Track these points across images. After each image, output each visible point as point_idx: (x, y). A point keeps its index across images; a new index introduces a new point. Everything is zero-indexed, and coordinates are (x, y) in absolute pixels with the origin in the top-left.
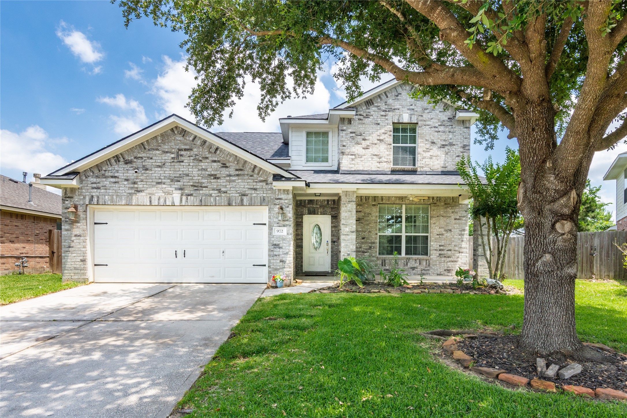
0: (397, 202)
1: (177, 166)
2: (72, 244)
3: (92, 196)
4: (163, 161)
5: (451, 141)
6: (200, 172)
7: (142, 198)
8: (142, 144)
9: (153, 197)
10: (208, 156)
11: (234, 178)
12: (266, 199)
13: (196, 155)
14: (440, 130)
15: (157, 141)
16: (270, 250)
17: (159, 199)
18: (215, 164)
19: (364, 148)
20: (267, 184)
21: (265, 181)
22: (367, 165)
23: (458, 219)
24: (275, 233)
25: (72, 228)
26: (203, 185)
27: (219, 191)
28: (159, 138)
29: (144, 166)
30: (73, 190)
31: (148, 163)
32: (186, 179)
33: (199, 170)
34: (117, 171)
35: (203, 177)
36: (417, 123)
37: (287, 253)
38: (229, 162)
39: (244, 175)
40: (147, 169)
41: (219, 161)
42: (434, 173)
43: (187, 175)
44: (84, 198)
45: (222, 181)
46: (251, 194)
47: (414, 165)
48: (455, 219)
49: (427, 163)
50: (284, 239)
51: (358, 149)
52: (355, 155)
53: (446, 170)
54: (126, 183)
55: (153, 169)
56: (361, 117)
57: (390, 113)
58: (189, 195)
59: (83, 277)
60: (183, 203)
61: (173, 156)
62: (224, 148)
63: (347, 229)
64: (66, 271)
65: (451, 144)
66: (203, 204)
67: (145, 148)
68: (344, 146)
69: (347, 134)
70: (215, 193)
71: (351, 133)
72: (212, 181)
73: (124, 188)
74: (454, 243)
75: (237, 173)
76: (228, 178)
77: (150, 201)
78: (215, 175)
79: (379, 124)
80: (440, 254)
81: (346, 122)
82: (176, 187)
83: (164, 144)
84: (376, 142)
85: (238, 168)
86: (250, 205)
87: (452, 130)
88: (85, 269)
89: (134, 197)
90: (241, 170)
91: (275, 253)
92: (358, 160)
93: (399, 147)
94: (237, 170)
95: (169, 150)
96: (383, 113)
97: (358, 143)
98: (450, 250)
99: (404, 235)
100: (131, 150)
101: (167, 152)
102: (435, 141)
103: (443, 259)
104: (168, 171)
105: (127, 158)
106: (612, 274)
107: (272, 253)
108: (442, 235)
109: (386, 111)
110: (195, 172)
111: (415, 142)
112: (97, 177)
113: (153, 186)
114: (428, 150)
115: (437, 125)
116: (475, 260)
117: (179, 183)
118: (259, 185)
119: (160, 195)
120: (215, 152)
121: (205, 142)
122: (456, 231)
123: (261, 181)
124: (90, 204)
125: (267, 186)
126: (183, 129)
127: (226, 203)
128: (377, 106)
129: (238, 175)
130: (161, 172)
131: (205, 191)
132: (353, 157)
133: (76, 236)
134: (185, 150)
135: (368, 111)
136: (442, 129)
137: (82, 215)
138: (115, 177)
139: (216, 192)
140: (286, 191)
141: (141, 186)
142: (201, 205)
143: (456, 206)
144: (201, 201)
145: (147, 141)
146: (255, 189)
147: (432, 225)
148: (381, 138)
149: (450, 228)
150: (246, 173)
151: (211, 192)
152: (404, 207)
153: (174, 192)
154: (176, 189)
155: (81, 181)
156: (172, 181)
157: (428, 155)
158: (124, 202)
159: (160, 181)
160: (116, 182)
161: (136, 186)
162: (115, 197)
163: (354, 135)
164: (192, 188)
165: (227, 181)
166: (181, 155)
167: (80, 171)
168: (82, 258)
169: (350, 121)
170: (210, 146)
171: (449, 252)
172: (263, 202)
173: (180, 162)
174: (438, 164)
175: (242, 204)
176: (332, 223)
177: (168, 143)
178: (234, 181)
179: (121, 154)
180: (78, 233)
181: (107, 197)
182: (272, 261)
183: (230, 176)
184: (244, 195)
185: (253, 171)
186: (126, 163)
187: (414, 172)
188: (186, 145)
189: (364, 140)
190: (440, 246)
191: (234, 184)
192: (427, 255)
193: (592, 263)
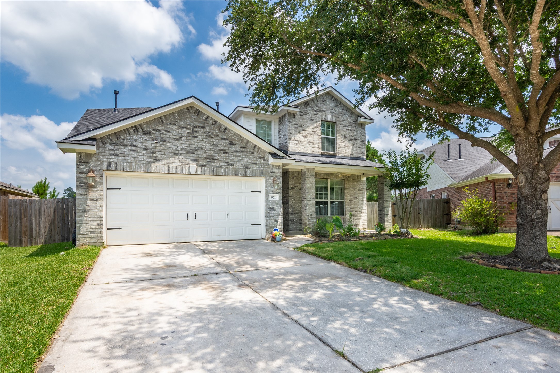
0: (325, 177)
1: (192, 140)
2: (88, 209)
3: (110, 163)
4: (180, 135)
5: (355, 137)
6: (212, 147)
7: (161, 166)
8: (160, 118)
9: (171, 166)
10: (218, 134)
11: (239, 154)
12: (264, 172)
13: (209, 132)
14: (349, 128)
15: (174, 117)
16: (267, 212)
17: (176, 168)
18: (224, 141)
19: (304, 137)
20: (264, 160)
21: (263, 158)
22: (306, 149)
23: (361, 190)
24: (270, 199)
25: (88, 192)
26: (215, 158)
27: (228, 163)
28: (176, 115)
29: (162, 138)
30: (89, 155)
31: (166, 135)
32: (200, 152)
33: (211, 145)
34: (136, 141)
35: (214, 151)
36: (336, 122)
37: (279, 215)
38: (235, 140)
39: (247, 152)
40: (165, 141)
41: (227, 139)
42: (345, 158)
43: (201, 149)
44: (102, 163)
45: (230, 156)
46: (253, 167)
47: (334, 151)
48: (359, 190)
49: (342, 151)
50: (277, 204)
51: (299, 137)
52: (298, 141)
53: (353, 156)
54: (144, 152)
55: (171, 141)
56: (302, 114)
57: (320, 113)
58: (203, 166)
59: (99, 241)
60: (199, 173)
61: (188, 131)
62: (231, 129)
63: (310, 196)
64: (79, 236)
65: (356, 139)
66: (215, 174)
67: (163, 122)
68: (291, 134)
69: (292, 125)
70: (224, 165)
71: (295, 124)
72: (222, 155)
73: (142, 156)
74: (358, 207)
75: (242, 150)
76: (235, 154)
77: (168, 170)
78: (225, 150)
79: (313, 120)
80: (351, 214)
81: (292, 116)
82: (192, 158)
83: (181, 120)
84: (311, 133)
85: (242, 146)
86: (252, 176)
87: (355, 129)
88: (101, 233)
89: (153, 165)
90: (245, 148)
91: (271, 215)
92: (300, 145)
93: (324, 138)
94: (241, 147)
95: (185, 126)
96: (315, 113)
97: (300, 133)
98: (357, 211)
99: (329, 200)
100: (149, 122)
101: (183, 128)
102: (346, 136)
103: (353, 217)
104: (184, 144)
105: (145, 129)
106: (430, 225)
107: (268, 215)
108: (352, 201)
109: (317, 111)
110: (208, 146)
111: (333, 134)
112: (115, 144)
113: (171, 156)
114: (342, 142)
115: (347, 125)
116: (381, 217)
117: (194, 155)
118: (258, 161)
119: (177, 164)
120: (224, 132)
121: (216, 122)
122: (360, 198)
123: (260, 158)
124: (108, 169)
125: (264, 162)
126: (197, 109)
127: (234, 174)
128: (312, 107)
129: (242, 152)
130: (178, 145)
131: (216, 163)
132: (297, 142)
133: (92, 200)
134: (199, 127)
135: (306, 109)
136: (350, 128)
137: (98, 180)
138: (134, 146)
139: (225, 164)
140: (278, 167)
141: (160, 156)
142: (213, 175)
143: (359, 181)
144: (213, 171)
145: (165, 116)
146: (256, 164)
147: (346, 194)
148: (315, 130)
149: (356, 196)
150: (248, 150)
151: (221, 164)
152: (329, 180)
153: (190, 162)
154: (192, 160)
155: (98, 148)
156: (188, 153)
157: (342, 145)
158: (143, 170)
159: (177, 152)
160: (134, 151)
161: (154, 155)
162: (134, 164)
163: (297, 126)
164: (205, 160)
165: (234, 156)
166: (196, 131)
167: (98, 138)
168: (99, 222)
169: (294, 115)
170: (220, 126)
171: (356, 213)
172: (261, 174)
173: (195, 137)
174: (349, 152)
175: (245, 175)
177: (184, 119)
178: (239, 156)
179: (140, 125)
180: (94, 197)
181: (125, 164)
182: (269, 221)
183: (236, 152)
184: (248, 168)
185: (254, 149)
186: (145, 134)
187: (335, 156)
188: (200, 122)
189: (304, 130)
190: (351, 208)
191: (240, 158)
192: (343, 215)
193: (419, 218)
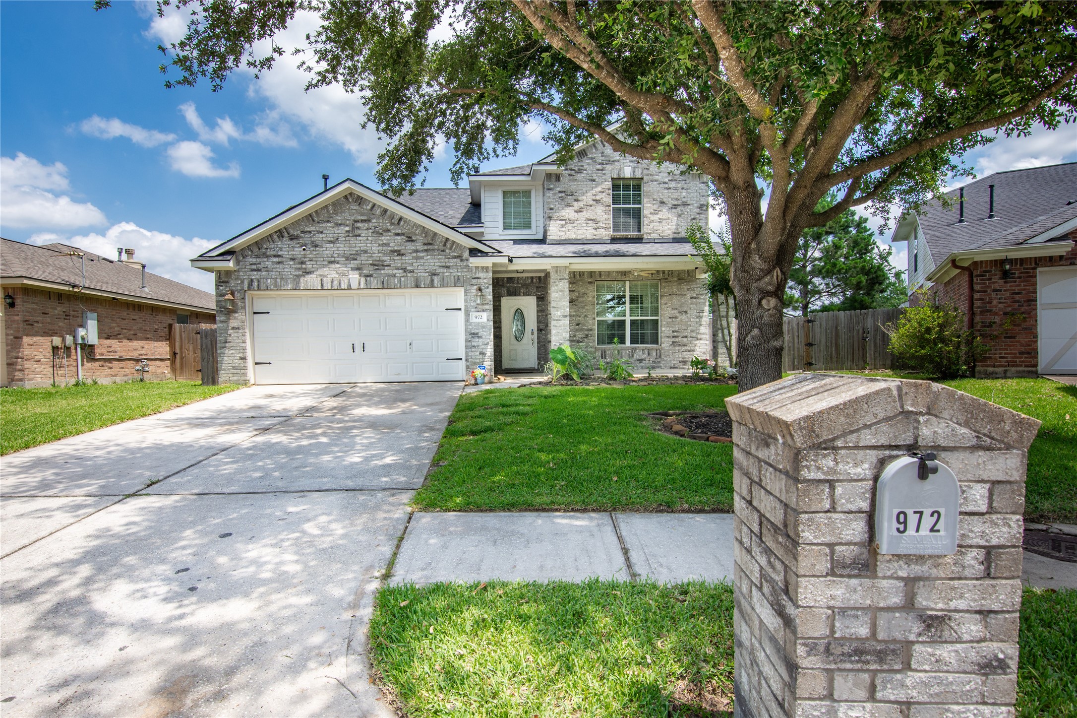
0: (619, 278)
1: (353, 241)
2: (229, 339)
3: (252, 280)
4: (336, 235)
5: (684, 200)
6: (381, 248)
7: (312, 280)
8: (310, 215)
9: (325, 279)
10: (389, 228)
11: (421, 254)
12: (461, 279)
13: (376, 227)
14: (671, 186)
15: (328, 211)
16: (467, 341)
17: (332, 282)
18: (399, 238)
19: (576, 212)
20: (462, 260)
21: (460, 257)
22: (580, 232)
23: (696, 298)
24: (473, 319)
25: (229, 319)
26: (385, 263)
27: (405, 270)
28: (330, 208)
29: (313, 242)
30: (228, 273)
31: (318, 238)
32: (364, 257)
33: (379, 245)
34: (281, 249)
35: (384, 254)
36: (642, 179)
37: (487, 344)
38: (416, 235)
39: (433, 250)
40: (316, 246)
41: (403, 234)
42: (663, 241)
43: (366, 252)
44: (242, 282)
45: (407, 259)
46: (443, 273)
47: (639, 231)
48: (692, 298)
49: (655, 228)
50: (483, 327)
51: (568, 213)
52: (565, 220)
53: (679, 236)
54: (291, 263)
55: (324, 245)
56: (573, 172)
57: (608, 166)
58: (368, 276)
59: (243, 378)
60: (362, 286)
61: (347, 229)
62: (409, 218)
63: (559, 313)
64: (222, 372)
65: (685, 204)
66: (386, 286)
67: (313, 221)
68: (551, 209)
69: (554, 194)
70: (399, 273)
71: (560, 192)
72: (396, 258)
73: (289, 269)
74: (690, 328)
75: (426, 247)
76: (415, 255)
77: (322, 285)
78: (399, 251)
79: (594, 180)
80: (673, 342)
81: (553, 179)
82: (352, 266)
83: (337, 214)
84: (591, 203)
85: (426, 242)
86: (442, 286)
87: (685, 186)
88: (245, 368)
89: (302, 280)
90: (430, 244)
91: (473, 344)
92: (569, 227)
93: (619, 209)
94: (425, 244)
95: (343, 222)
96: (599, 167)
97: (568, 205)
98: (686, 337)
99: (628, 319)
100: (297, 223)
101: (340, 225)
102: (665, 200)
103: (677, 348)
104: (342, 248)
105: (292, 232)
107: (469, 344)
108: (676, 317)
109: (603, 164)
110: (375, 248)
111: (640, 203)
112: (257, 256)
113: (325, 266)
114: (656, 212)
115: (666, 180)
116: (714, 347)
117: (355, 262)
118: (452, 262)
119: (333, 276)
120: (398, 223)
121: (386, 211)
122: (693, 313)
123: (455, 257)
124: (249, 289)
125: (462, 263)
126: (359, 196)
127: (413, 285)
128: (592, 158)
129: (426, 250)
130: (334, 249)
131: (387, 271)
132: (563, 223)
133: (233, 328)
134: (362, 221)
135: (580, 164)
136: (673, 185)
137: (240, 304)
138: (279, 256)
139: (401, 271)
140: (485, 269)
141: (310, 266)
142: (383, 288)
143: (693, 281)
144: (383, 282)
145: (316, 212)
146: (448, 267)
147: (663, 306)
148: (598, 198)
149: (685, 309)
150: (436, 247)
151: (395, 271)
152: (627, 283)
153: (350, 272)
154: (352, 269)
155: (238, 262)
156: (347, 259)
157: (656, 218)
158: (290, 287)
159: (333, 259)
160: (279, 263)
161: (304, 266)
162: (279, 280)
163: (563, 195)
164: (371, 268)
165: (414, 258)
166: (358, 228)
167: (237, 250)
168: (241, 355)
169: (558, 177)
170: (392, 216)
171: (685, 339)
172: (457, 282)
173: (356, 236)
174: (669, 229)
175: (432, 285)
176: (538, 306)
177: (341, 212)
178: (422, 258)
179: (285, 228)
180: (235, 325)
181: (269, 281)
182: (470, 354)
183: (417, 251)
184: (435, 275)
185: (445, 245)
186: (291, 239)
187: (639, 240)
188: (363, 214)
189: (577, 200)
190: (673, 331)
191: (422, 261)
192: (657, 343)
193: (864, 349)
